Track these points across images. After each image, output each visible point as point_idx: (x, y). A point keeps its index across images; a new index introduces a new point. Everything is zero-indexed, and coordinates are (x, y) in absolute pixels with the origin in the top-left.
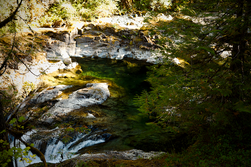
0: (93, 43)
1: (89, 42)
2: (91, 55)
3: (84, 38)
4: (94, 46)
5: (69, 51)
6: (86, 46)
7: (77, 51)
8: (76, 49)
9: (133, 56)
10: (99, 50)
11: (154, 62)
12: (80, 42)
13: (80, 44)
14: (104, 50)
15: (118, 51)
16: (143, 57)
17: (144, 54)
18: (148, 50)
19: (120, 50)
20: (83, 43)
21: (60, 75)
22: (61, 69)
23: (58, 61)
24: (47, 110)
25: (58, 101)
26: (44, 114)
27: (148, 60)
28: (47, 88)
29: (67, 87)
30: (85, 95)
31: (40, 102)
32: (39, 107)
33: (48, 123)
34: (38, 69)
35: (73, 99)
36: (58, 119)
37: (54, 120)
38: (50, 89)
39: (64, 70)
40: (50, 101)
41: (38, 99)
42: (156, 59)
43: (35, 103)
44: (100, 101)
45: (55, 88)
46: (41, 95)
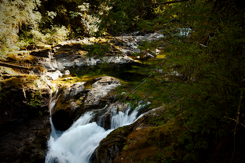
0: (69, 57)
1: (65, 56)
2: (72, 65)
3: (61, 54)
4: (71, 59)
5: (53, 65)
6: (64, 60)
7: (58, 64)
9: (102, 62)
10: (76, 61)
11: (120, 62)
12: (58, 57)
13: (59, 59)
14: (80, 61)
15: (90, 60)
16: (110, 61)
17: (110, 59)
18: (112, 56)
20: (61, 58)
21: (66, 79)
22: (60, 75)
23: (55, 71)
24: (85, 99)
25: (88, 91)
26: (86, 101)
27: (116, 62)
28: (69, 86)
29: (83, 83)
30: (107, 82)
31: (73, 95)
32: (74, 99)
33: (96, 105)
34: (46, 77)
35: (100, 86)
36: (103, 100)
37: (100, 101)
38: (71, 87)
39: (64, 76)
40: (82, 92)
41: (71, 93)
42: (120, 60)
43: (69, 97)
44: (120, 84)
45: (74, 85)
46: (72, 90)
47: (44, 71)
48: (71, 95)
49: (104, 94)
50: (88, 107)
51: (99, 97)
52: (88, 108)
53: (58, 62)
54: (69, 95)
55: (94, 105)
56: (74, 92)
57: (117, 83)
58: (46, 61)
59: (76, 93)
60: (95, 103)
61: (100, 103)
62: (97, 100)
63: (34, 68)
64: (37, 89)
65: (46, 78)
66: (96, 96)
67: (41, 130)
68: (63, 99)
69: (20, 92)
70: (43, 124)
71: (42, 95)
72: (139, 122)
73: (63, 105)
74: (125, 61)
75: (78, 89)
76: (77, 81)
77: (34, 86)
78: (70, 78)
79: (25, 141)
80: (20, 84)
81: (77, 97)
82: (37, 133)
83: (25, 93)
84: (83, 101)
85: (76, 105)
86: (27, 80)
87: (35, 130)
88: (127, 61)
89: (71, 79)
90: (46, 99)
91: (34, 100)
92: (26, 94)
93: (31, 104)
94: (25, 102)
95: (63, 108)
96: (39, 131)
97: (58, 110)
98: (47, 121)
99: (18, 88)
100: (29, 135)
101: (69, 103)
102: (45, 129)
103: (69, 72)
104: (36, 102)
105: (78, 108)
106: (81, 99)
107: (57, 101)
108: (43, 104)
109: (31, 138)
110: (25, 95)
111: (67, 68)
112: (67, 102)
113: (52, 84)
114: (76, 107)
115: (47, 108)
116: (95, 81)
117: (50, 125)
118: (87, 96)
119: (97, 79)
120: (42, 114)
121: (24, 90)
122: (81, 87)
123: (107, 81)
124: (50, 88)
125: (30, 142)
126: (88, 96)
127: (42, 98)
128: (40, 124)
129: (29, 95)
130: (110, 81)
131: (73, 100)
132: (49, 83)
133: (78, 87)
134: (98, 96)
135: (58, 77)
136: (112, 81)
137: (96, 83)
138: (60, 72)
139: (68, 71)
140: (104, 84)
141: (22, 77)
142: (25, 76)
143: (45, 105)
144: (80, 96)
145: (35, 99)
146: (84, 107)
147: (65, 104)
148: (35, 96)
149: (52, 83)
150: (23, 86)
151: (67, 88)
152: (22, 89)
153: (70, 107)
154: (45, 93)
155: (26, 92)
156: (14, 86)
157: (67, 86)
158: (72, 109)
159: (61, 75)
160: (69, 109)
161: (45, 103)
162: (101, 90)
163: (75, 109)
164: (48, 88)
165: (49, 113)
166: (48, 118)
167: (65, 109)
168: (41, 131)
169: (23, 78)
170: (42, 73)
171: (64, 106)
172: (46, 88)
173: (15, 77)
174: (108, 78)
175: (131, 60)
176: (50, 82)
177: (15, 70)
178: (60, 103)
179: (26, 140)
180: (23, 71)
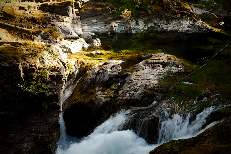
0: (102, 16)
1: (96, 15)
2: (106, 30)
3: (89, 11)
4: (105, 20)
5: (75, 29)
6: (94, 21)
7: (84, 28)
8: (82, 25)
9: (157, 28)
10: (114, 24)
11: (188, 31)
12: (85, 16)
13: (86, 19)
14: (120, 24)
15: (137, 24)
16: (172, 28)
17: (172, 24)
18: (175, 19)
19: (139, 22)
20: (89, 18)
21: (93, 52)
22: (85, 46)
23: (76, 39)
24: (120, 88)
25: (127, 76)
26: (121, 92)
27: (180, 30)
28: (97, 65)
29: (120, 62)
30: (161, 63)
31: (101, 81)
32: (103, 87)
33: (137, 100)
34: (60, 47)
35: (146, 70)
36: (149, 92)
37: (145, 94)
38: (100, 66)
39: (90, 49)
40: (116, 76)
41: (98, 77)
42: (189, 27)
43: (94, 83)
44: (181, 69)
45: (105, 64)
46: (100, 71)
47: (58, 38)
48: (98, 79)
49: (152, 82)
50: (123, 102)
51: (143, 87)
52: (124, 104)
53: (83, 24)
54: (95, 79)
55: (134, 99)
56: (103, 75)
57: (178, 66)
58: (63, 22)
59: (106, 78)
60: (136, 97)
61: (144, 97)
62: (140, 92)
63: (43, 31)
64: (42, 67)
65: (61, 50)
66: (139, 84)
67: (43, 133)
68: (85, 86)
69: (15, 69)
70: (48, 124)
71: (50, 76)
72: (207, 135)
73: (83, 95)
74: (197, 29)
75: (110, 71)
76: (111, 58)
77: (38, 61)
78: (99, 52)
79: (17, 149)
80: (16, 55)
81: (107, 84)
82: (37, 137)
83: (22, 70)
84: (117, 91)
85: (105, 98)
86: (27, 50)
87: (33, 132)
88: (200, 29)
89: (101, 54)
90: (55, 83)
91: (35, 84)
92: (24, 72)
93: (32, 89)
94: (22, 86)
95: (83, 101)
96: (40, 135)
97: (75, 104)
98: (54, 119)
99: (11, 63)
100: (24, 139)
101: (93, 94)
102: (50, 133)
103: (99, 41)
104: (39, 87)
105: (106, 103)
106: (114, 88)
107: (75, 89)
108: (51, 91)
109: (26, 145)
110: (22, 74)
111: (97, 35)
112: (92, 91)
113: (69, 61)
114: (104, 100)
115: (56, 98)
116: (140, 59)
117: (59, 126)
118: (124, 83)
119: (144, 56)
120: (46, 107)
121: (20, 65)
122: (116, 68)
123: (161, 61)
124: (64, 65)
125: (24, 150)
126: (126, 84)
127: (50, 82)
128: (42, 124)
129: (29, 74)
130: (166, 62)
131: (100, 88)
132: (64, 57)
133: (111, 68)
134: (143, 85)
135: (81, 49)
136: (168, 61)
137: (141, 63)
138: (84, 41)
139: (99, 39)
140: (154, 66)
141: (20, 44)
142: (25, 44)
143: (52, 94)
144: (113, 83)
145: (37, 82)
146: (117, 101)
147: (86, 94)
148: (38, 77)
149: (69, 58)
150: (20, 59)
151: (93, 67)
152: (19, 65)
153: (93, 100)
154: (55, 73)
155: (25, 69)
156: (6, 59)
157: (94, 65)
158: (96, 103)
159: (87, 45)
160: (92, 102)
161: (53, 90)
162: (148, 76)
163: (101, 103)
164: (62, 65)
165: (59, 107)
166: (56, 115)
167: (86, 102)
168: (44, 135)
169: (22, 46)
170: (55, 40)
171: (85, 98)
172: (58, 65)
173: (9, 45)
174: (163, 57)
175: (208, 28)
176: (67, 57)
177: (11, 33)
178: (79, 91)
179: (19, 148)
180: (25, 35)
